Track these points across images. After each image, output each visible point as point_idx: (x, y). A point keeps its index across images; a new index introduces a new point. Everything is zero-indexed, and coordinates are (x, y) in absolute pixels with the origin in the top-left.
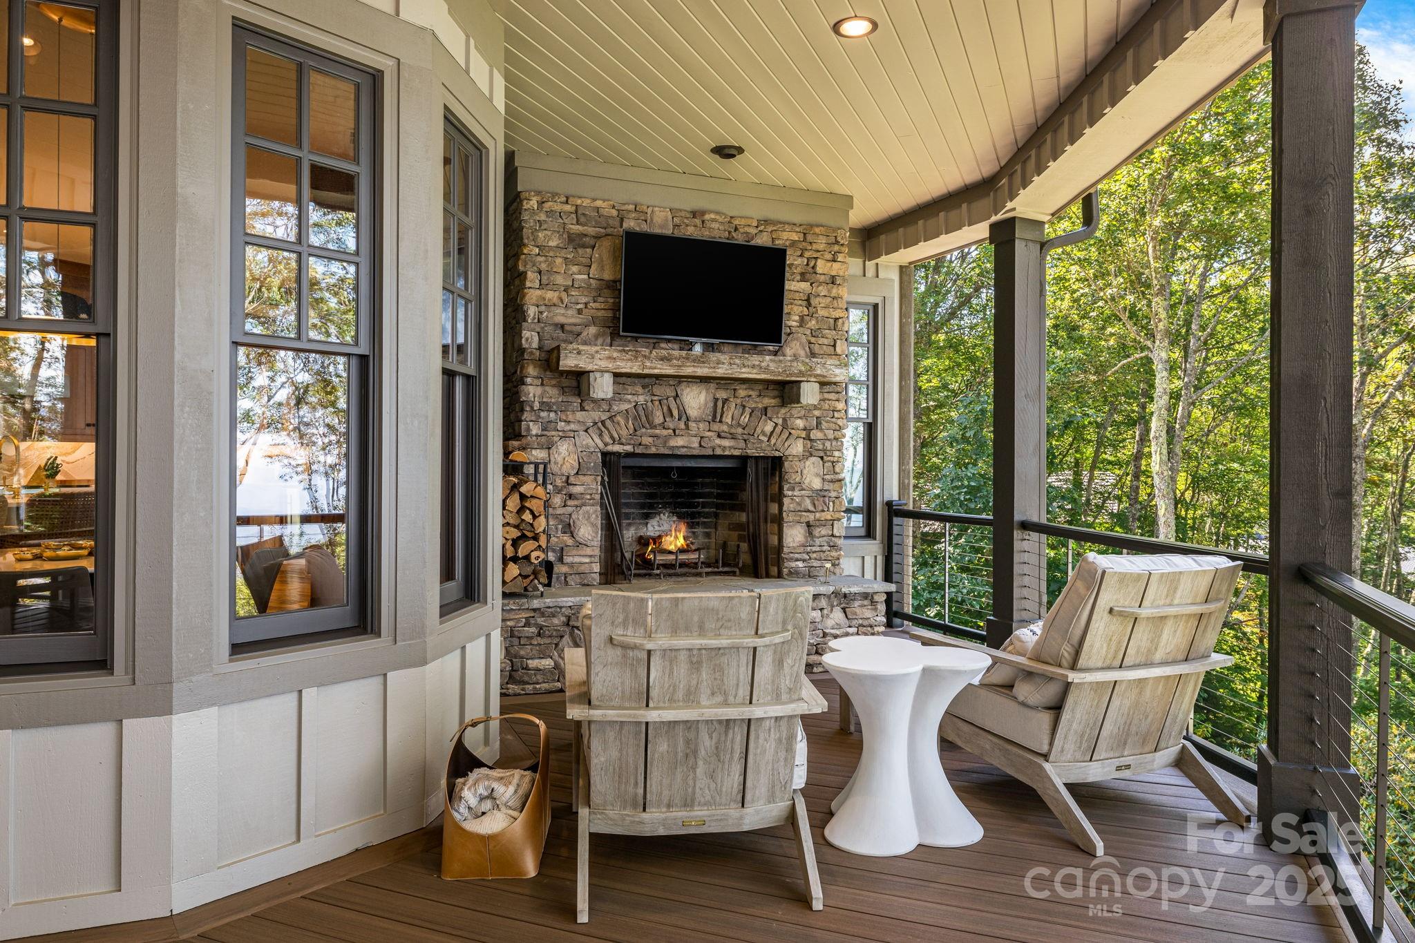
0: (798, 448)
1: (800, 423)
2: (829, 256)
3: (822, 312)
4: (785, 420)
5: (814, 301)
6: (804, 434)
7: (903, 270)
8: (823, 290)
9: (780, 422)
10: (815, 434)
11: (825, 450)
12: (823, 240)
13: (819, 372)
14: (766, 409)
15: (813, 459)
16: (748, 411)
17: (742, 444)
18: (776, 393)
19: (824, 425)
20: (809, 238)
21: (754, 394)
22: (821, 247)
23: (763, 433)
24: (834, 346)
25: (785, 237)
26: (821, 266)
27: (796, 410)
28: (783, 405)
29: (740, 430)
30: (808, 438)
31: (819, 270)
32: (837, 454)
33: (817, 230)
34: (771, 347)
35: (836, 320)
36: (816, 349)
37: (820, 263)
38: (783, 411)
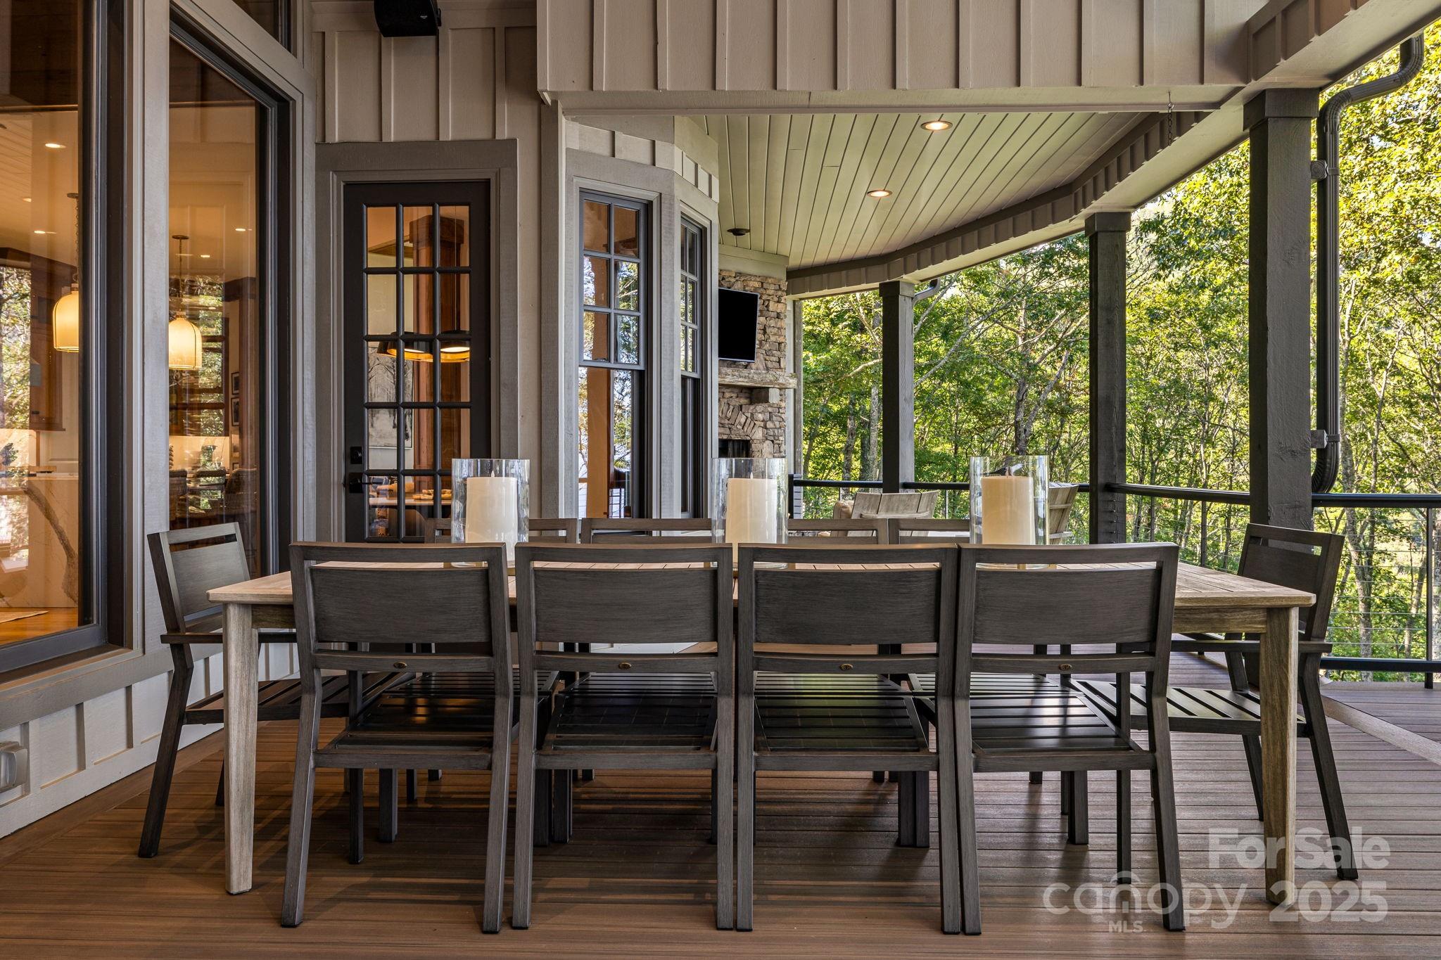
0: (758, 434)
1: (760, 416)
2: (776, 299)
3: (773, 339)
4: (752, 414)
5: (768, 330)
6: (762, 424)
7: (794, 302)
8: (772, 323)
9: (749, 415)
10: (770, 425)
11: (774, 436)
12: (772, 287)
13: (781, 381)
14: (741, 406)
15: (768, 442)
16: (731, 407)
17: (728, 432)
18: (747, 395)
19: (774, 418)
20: (765, 285)
21: (734, 395)
22: (771, 292)
23: (740, 423)
24: (779, 362)
25: (752, 286)
26: (772, 306)
27: (760, 407)
28: (751, 403)
29: (727, 422)
30: (765, 427)
31: (771, 309)
32: (781, 438)
33: (770, 281)
34: (743, 362)
35: (780, 344)
36: (769, 364)
37: (771, 304)
38: (752, 407)
